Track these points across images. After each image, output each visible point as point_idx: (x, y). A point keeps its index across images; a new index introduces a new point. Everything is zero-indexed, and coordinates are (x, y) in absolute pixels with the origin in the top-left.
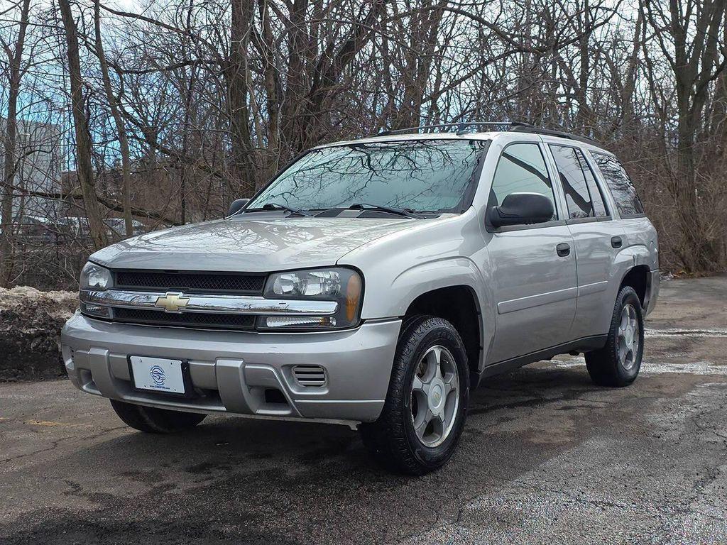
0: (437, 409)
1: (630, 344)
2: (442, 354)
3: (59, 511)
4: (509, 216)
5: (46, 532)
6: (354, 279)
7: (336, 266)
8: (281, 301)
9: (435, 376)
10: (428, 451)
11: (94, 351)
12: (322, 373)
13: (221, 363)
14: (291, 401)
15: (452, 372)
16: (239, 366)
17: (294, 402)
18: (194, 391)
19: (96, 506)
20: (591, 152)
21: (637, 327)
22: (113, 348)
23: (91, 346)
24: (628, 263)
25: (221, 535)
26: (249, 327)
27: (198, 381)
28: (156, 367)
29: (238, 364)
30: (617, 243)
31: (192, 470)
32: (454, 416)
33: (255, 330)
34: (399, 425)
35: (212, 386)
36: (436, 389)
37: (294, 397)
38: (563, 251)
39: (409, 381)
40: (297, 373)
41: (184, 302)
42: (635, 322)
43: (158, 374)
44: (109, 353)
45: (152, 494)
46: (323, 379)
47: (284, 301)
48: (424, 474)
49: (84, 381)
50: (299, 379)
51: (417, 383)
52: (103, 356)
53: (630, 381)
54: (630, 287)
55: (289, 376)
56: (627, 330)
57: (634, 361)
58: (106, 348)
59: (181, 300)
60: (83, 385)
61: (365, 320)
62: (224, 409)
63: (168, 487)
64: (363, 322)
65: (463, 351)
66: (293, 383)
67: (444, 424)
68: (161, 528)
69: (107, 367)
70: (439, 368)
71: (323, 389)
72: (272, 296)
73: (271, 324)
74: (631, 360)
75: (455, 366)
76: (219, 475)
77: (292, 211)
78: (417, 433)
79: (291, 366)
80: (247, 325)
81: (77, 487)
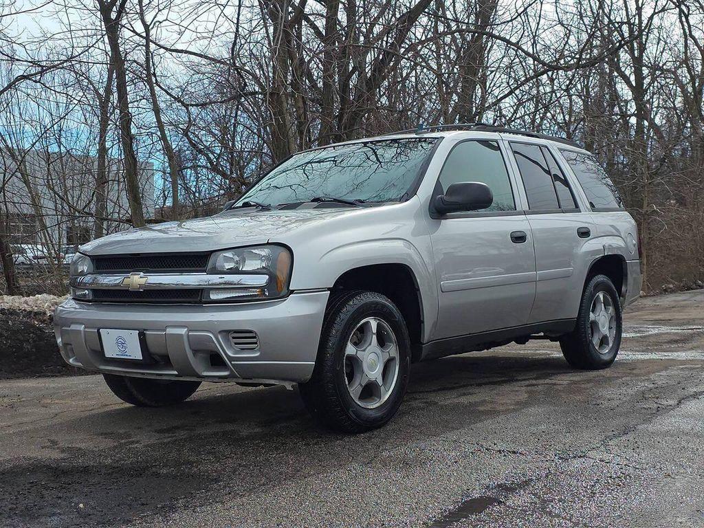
0: (375, 374)
1: (604, 329)
2: (379, 325)
3: (30, 459)
4: (452, 203)
5: (12, 473)
6: (284, 254)
7: (268, 244)
8: (220, 276)
9: (370, 344)
10: (365, 411)
11: (73, 327)
12: (254, 337)
13: (170, 331)
14: (229, 363)
15: (391, 342)
16: (183, 333)
17: (231, 363)
18: (153, 358)
19: (62, 456)
20: (560, 150)
21: (613, 314)
22: (88, 324)
23: (72, 323)
24: (597, 251)
25: (157, 475)
26: (195, 300)
27: (153, 348)
28: (120, 337)
29: (183, 331)
30: (584, 233)
31: (160, 431)
32: (394, 383)
33: (201, 302)
34: (331, 386)
35: (162, 351)
36: (372, 356)
37: (231, 359)
38: (519, 238)
39: (342, 347)
40: (234, 338)
41: (143, 281)
42: (611, 309)
43: (121, 343)
44: (85, 327)
45: (116, 447)
46: (256, 343)
47: (223, 276)
48: (360, 432)
49: (70, 355)
50: (236, 344)
51: (350, 349)
52: (80, 331)
53: (607, 364)
54: (603, 276)
55: (227, 340)
56: (602, 317)
57: (611, 345)
58: (82, 324)
59: (141, 279)
60: (70, 358)
61: (294, 291)
62: (176, 373)
63: (132, 442)
64: (292, 292)
65: (403, 323)
66: (230, 347)
67: (382, 388)
68: (110, 471)
69: (83, 341)
70: (375, 337)
71: (256, 352)
72: (215, 271)
73: (213, 296)
74: (608, 345)
75: (393, 337)
76: (182, 434)
77: (262, 206)
78: (351, 395)
79: (228, 332)
80: (193, 298)
81: (54, 443)
